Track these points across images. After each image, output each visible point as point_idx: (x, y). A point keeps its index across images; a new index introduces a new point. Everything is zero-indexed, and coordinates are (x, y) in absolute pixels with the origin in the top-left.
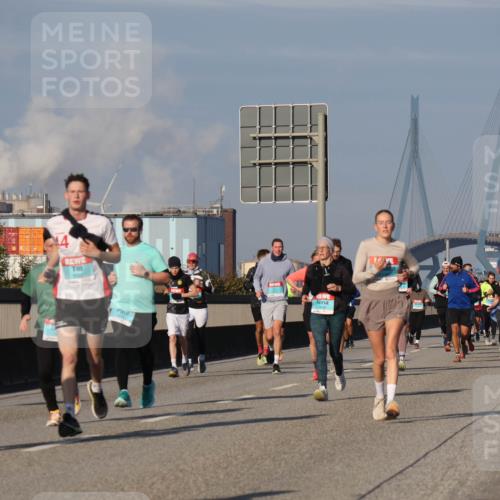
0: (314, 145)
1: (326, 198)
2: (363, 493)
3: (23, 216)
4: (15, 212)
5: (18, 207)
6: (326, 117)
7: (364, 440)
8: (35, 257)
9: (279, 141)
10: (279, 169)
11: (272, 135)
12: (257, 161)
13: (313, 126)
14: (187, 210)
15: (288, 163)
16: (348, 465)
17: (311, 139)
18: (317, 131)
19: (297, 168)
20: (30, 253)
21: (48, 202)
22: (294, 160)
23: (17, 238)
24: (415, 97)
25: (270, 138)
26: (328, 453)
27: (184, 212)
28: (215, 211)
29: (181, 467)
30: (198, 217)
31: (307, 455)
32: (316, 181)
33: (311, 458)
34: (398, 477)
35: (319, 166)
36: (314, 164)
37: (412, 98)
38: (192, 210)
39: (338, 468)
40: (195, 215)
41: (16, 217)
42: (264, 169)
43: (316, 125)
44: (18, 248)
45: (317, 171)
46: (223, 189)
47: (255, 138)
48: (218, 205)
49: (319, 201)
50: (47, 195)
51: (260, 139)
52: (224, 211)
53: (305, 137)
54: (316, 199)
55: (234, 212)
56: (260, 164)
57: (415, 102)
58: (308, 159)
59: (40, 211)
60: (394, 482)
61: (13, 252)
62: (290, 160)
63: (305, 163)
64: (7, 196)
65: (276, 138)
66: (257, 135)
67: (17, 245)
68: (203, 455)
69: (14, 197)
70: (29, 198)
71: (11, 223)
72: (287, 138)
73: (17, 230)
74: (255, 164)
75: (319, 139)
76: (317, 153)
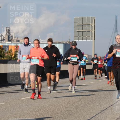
0: (92, 27)
1: (95, 40)
2: (103, 110)
6: (95, 20)
7: (103, 98)
10: (83, 32)
11: (82, 24)
12: (78, 30)
14: (61, 42)
15: (85, 31)
16: (99, 104)
17: (91, 25)
19: (88, 32)
22: (87, 30)
24: (116, 15)
25: (81, 25)
27: (60, 43)
28: (68, 42)
29: (59, 103)
30: (64, 44)
31: (90, 101)
32: (92, 35)
34: (111, 106)
35: (93, 32)
37: (116, 16)
38: (62, 42)
39: (97, 104)
40: (63, 43)
41: (20, 43)
42: (80, 32)
43: (92, 22)
45: (92, 33)
46: (70, 37)
47: (77, 25)
48: (69, 41)
49: (93, 40)
51: (79, 25)
52: (70, 42)
53: (90, 25)
56: (79, 31)
58: (90, 30)
60: (110, 108)
62: (86, 30)
63: (90, 31)
64: (18, 38)
65: (83, 25)
68: (65, 100)
69: (20, 38)
70: (23, 39)
71: (19, 45)
72: (85, 25)
74: (77, 31)
75: (93, 25)
76: (92, 29)
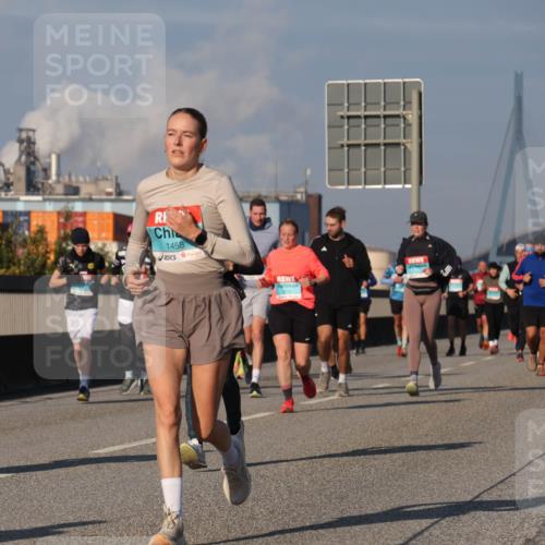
0: (408, 125)
1: (421, 183)
3: (91, 200)
4: (82, 195)
5: (85, 190)
6: (420, 94)
8: (104, 245)
9: (369, 121)
10: (370, 150)
11: (362, 113)
12: (345, 141)
13: (407, 104)
14: (268, 194)
15: (378, 145)
16: (445, 473)
17: (405, 118)
18: (410, 109)
19: (389, 150)
20: (99, 239)
21: (118, 185)
22: (387, 141)
23: (84, 223)
24: (519, 72)
25: (359, 117)
27: (266, 197)
28: (299, 197)
30: (282, 204)
32: (410, 164)
34: (500, 486)
35: (413, 147)
36: (408, 146)
37: (517, 75)
38: (274, 194)
39: (433, 476)
40: (277, 200)
41: (84, 200)
42: (352, 150)
43: (410, 103)
45: (410, 153)
46: (309, 172)
47: (342, 117)
48: (302, 190)
49: (412, 186)
50: (117, 178)
51: (349, 117)
52: (309, 196)
53: (398, 116)
54: (409, 183)
55: (320, 198)
56: (349, 146)
57: (519, 79)
58: (402, 140)
59: (109, 194)
62: (381, 141)
63: (398, 144)
64: (73, 178)
65: (366, 117)
66: (345, 113)
69: (81, 179)
70: (97, 179)
71: (78, 207)
72: (378, 117)
73: (84, 214)
74: (342, 146)
75: (412, 117)
76: (410, 134)
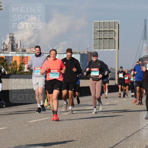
0: (115, 33)
1: (119, 49)
2: (129, 136)
3: (29, 53)
4: (26, 52)
5: (27, 51)
6: (119, 25)
7: (129, 120)
10: (105, 40)
11: (103, 30)
12: (98, 38)
15: (107, 38)
16: (124, 128)
17: (114, 31)
18: (116, 29)
19: (110, 40)
22: (109, 38)
23: (27, 59)
24: (146, 19)
25: (102, 31)
26: (118, 124)
27: (76, 53)
28: (85, 52)
29: (75, 127)
30: (81, 54)
31: (112, 125)
32: (116, 44)
33: (113, 125)
34: (139, 131)
35: (117, 39)
36: (115, 39)
38: (78, 52)
39: (121, 129)
40: (80, 53)
43: (116, 27)
44: (27, 63)
45: (116, 41)
46: (88, 46)
47: (97, 31)
48: (86, 51)
49: (116, 50)
51: (99, 31)
52: (88, 52)
55: (91, 53)
56: (99, 39)
57: (145, 21)
58: (113, 37)
59: (34, 52)
60: (138, 133)
61: (26, 64)
62: (108, 37)
63: (112, 38)
64: (24, 47)
65: (104, 31)
66: (98, 30)
67: (27, 62)
68: (81, 124)
69: (26, 48)
70: (31, 48)
71: (26, 55)
72: (107, 31)
73: (27, 57)
74: (97, 39)
75: (116, 31)
76: (116, 35)
